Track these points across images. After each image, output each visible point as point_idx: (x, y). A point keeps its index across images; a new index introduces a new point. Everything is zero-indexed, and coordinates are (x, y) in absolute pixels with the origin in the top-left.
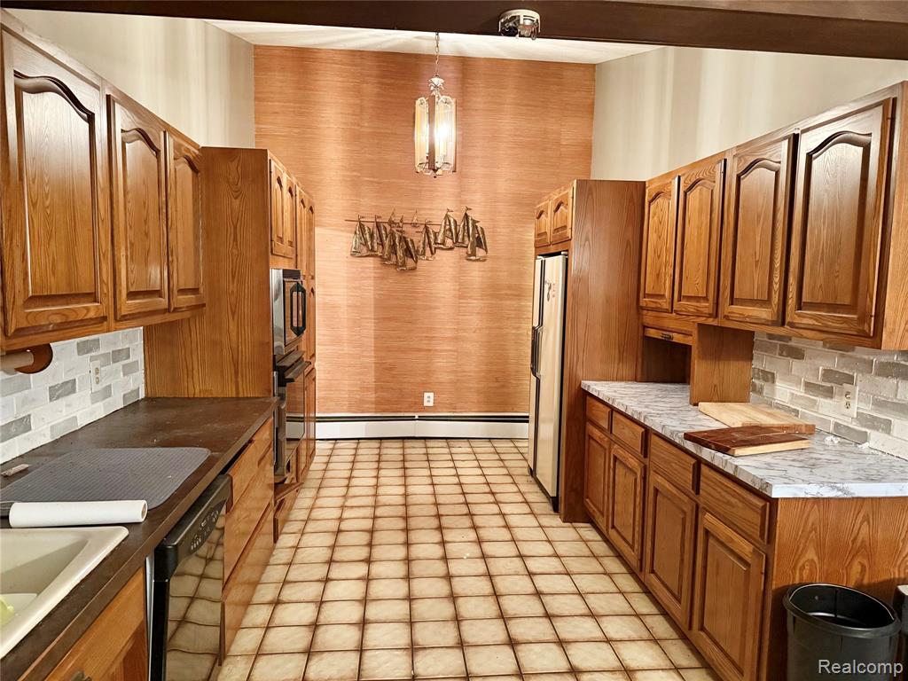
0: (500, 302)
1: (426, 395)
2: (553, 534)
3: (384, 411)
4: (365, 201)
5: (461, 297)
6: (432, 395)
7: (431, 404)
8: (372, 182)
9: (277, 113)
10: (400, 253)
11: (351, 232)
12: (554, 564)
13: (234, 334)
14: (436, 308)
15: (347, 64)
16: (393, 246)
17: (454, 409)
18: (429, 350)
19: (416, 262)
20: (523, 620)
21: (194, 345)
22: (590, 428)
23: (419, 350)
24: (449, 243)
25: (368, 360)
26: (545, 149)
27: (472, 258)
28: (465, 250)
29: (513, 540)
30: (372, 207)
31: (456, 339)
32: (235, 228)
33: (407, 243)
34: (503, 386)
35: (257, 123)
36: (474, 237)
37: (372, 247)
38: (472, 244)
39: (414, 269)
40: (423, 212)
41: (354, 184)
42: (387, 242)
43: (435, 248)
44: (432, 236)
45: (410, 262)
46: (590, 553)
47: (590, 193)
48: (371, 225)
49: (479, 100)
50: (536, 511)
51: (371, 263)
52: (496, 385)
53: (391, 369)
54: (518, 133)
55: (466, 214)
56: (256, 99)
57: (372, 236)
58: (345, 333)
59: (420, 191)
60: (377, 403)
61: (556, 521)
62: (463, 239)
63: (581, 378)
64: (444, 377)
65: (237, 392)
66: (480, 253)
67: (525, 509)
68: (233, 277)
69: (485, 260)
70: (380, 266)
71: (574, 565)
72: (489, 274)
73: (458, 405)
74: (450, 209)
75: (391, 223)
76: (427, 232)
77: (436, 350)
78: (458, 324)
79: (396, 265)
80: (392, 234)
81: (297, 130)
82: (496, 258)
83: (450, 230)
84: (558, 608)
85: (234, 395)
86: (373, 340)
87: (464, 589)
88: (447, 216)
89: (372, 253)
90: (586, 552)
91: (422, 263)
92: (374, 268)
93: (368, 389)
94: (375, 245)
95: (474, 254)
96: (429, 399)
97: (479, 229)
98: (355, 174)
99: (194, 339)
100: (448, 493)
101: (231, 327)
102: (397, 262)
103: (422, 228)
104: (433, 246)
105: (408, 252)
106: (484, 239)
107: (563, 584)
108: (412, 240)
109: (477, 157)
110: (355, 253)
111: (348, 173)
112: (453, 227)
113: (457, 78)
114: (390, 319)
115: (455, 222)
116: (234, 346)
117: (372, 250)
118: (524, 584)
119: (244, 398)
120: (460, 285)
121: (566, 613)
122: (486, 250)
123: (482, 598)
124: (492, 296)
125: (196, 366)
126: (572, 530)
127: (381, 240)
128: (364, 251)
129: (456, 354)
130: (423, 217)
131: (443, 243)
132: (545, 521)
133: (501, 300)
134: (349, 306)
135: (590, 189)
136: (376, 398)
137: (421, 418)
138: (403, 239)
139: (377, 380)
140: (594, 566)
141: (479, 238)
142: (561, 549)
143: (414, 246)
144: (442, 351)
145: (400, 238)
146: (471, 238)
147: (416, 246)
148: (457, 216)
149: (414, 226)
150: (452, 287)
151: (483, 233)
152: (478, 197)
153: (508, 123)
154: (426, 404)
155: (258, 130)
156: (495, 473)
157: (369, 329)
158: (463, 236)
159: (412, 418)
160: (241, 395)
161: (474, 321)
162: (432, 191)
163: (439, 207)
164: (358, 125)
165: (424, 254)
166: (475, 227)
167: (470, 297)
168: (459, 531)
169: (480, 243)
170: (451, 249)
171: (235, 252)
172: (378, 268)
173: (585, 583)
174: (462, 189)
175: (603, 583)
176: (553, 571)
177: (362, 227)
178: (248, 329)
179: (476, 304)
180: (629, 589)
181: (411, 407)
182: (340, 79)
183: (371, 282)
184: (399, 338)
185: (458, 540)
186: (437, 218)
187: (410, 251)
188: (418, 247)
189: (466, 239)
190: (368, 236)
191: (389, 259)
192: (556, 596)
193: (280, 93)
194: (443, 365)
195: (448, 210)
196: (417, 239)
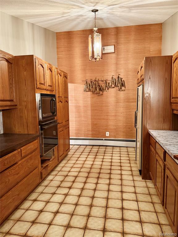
0: (130, 104)
1: (107, 133)
2: (137, 184)
3: (94, 137)
4: (88, 75)
5: (117, 103)
6: (108, 133)
7: (108, 135)
8: (90, 69)
9: (63, 51)
10: (98, 90)
11: (84, 84)
12: (133, 196)
13: (26, 114)
14: (109, 106)
15: (82, 34)
16: (96, 88)
17: (115, 137)
18: (107, 119)
19: (103, 92)
20: (112, 220)
21: (15, 118)
22: (151, 147)
23: (104, 119)
24: (113, 86)
25: (89, 122)
26: (145, 53)
27: (121, 90)
28: (118, 88)
29: (121, 185)
30: (90, 76)
31: (116, 116)
32: (25, 80)
33: (100, 86)
34: (131, 130)
35: (57, 55)
36: (121, 84)
37: (90, 88)
38: (120, 85)
39: (102, 95)
40: (105, 77)
41: (84, 70)
42: (94, 86)
43: (109, 88)
44: (108, 84)
45: (101, 92)
46: (148, 193)
47: (151, 61)
48: (89, 82)
49: (122, 40)
50: (134, 174)
51: (89, 93)
52: (129, 130)
53: (96, 124)
54: (136, 49)
55: (118, 76)
56: (57, 48)
57: (89, 85)
58: (83, 114)
59: (104, 70)
60: (92, 135)
61: (140, 178)
62: (117, 84)
63: (148, 129)
64: (112, 127)
65: (28, 132)
66: (123, 88)
67: (130, 173)
68: (25, 96)
69: (125, 90)
70: (92, 94)
71: (140, 197)
72: (127, 95)
73: (117, 136)
74: (113, 75)
75: (95, 81)
76: (106, 83)
77: (109, 119)
78: (116, 111)
79: (97, 93)
80: (96, 84)
81: (68, 56)
82: (129, 90)
83: (113, 82)
84: (128, 216)
85: (27, 133)
86: (90, 116)
87: (96, 203)
88: (112, 77)
89: (90, 90)
90: (147, 192)
91: (105, 92)
92: (91, 95)
93: (89, 131)
94: (91, 88)
95: (121, 89)
96: (108, 134)
97: (123, 81)
98: (85, 67)
99: (15, 116)
100: (106, 165)
101: (25, 112)
102: (97, 92)
103: (105, 82)
104: (108, 87)
105: (100, 89)
106: (124, 84)
107: (134, 205)
108: (101, 86)
109: (122, 58)
110: (85, 91)
111: (83, 67)
112: (114, 81)
113: (115, 34)
114: (96, 110)
115: (115, 79)
116: (26, 117)
117: (90, 89)
118: (118, 204)
119: (30, 134)
120: (117, 99)
121: (130, 219)
122: (125, 87)
123: (101, 208)
124: (127, 102)
125: (16, 124)
126: (144, 182)
127: (92, 86)
128: (88, 90)
129: (116, 120)
130: (105, 79)
131: (111, 86)
132: (135, 178)
133: (130, 103)
134: (83, 106)
135: (151, 60)
136: (92, 133)
137: (105, 140)
138: (99, 85)
139: (92, 128)
140: (148, 199)
141: (122, 84)
142: (138, 190)
143: (102, 87)
144: (111, 119)
145: (98, 85)
146: (120, 84)
147: (103, 87)
148: (115, 77)
149: (102, 81)
150: (114, 100)
151: (124, 82)
152: (122, 70)
153: (132, 46)
154: (107, 135)
155: (58, 57)
156: (124, 159)
157: (89, 113)
158: (118, 83)
159: (102, 140)
160: (29, 133)
161: (121, 110)
162: (108, 70)
163: (110, 75)
164: (85, 52)
165: (105, 90)
166: (121, 80)
167: (120, 103)
168: (104, 180)
169: (123, 85)
170: (114, 88)
171: (25, 88)
172: (92, 95)
173: (143, 206)
174: (117, 68)
175: (149, 207)
176: (131, 199)
177: (87, 83)
178: (30, 113)
179: (122, 104)
180: (159, 211)
181: (102, 136)
182: (80, 39)
183: (90, 99)
184: (98, 115)
185: (102, 183)
186: (109, 78)
187: (101, 89)
188: (104, 88)
189: (119, 84)
190: (88, 85)
191: (95, 92)
192: (129, 211)
193: (63, 45)
194: (112, 123)
195: (113, 76)
196: (103, 85)
